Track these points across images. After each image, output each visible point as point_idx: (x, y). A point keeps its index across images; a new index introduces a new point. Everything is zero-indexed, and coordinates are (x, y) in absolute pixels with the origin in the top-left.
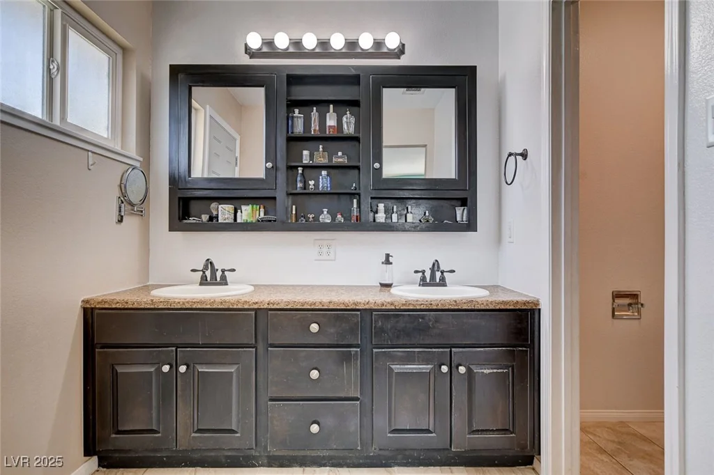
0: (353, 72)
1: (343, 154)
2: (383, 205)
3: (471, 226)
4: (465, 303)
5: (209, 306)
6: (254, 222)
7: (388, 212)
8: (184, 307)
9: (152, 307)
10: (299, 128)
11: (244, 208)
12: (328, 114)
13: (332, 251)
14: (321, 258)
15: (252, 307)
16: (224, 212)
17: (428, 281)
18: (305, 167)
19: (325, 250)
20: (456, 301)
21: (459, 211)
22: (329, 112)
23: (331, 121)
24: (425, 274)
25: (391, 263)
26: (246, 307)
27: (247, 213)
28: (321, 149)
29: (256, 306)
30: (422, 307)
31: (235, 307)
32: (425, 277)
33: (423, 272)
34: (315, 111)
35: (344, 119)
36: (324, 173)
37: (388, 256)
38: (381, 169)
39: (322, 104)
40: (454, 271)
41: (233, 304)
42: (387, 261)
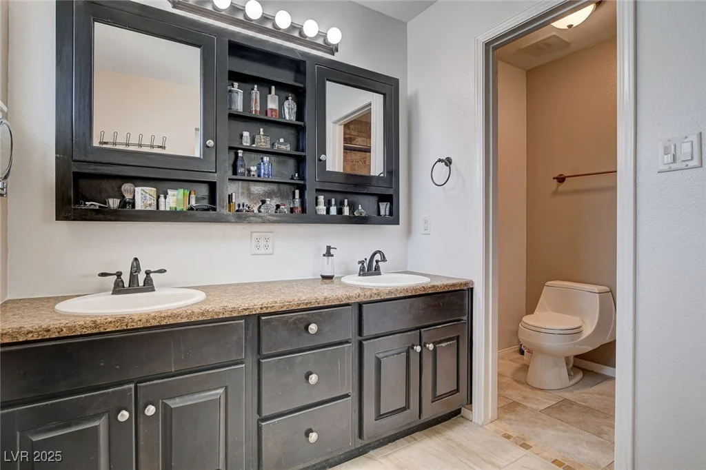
0: (299, 57)
1: (285, 141)
2: (323, 197)
5: (185, 320)
6: (185, 210)
7: (328, 204)
8: (148, 325)
9: (94, 331)
10: (239, 106)
11: (170, 192)
12: (269, 96)
13: (270, 244)
14: (258, 252)
15: (242, 314)
16: (143, 197)
17: (366, 270)
18: (245, 150)
19: (262, 243)
21: (382, 206)
22: (270, 93)
23: (273, 104)
25: (332, 256)
26: (235, 315)
27: (174, 199)
28: (262, 133)
29: (247, 313)
31: (221, 316)
32: (364, 267)
33: (364, 262)
34: (255, 89)
35: (286, 104)
36: (266, 159)
37: (329, 248)
38: (325, 160)
39: (265, 83)
41: (217, 313)
42: (328, 254)
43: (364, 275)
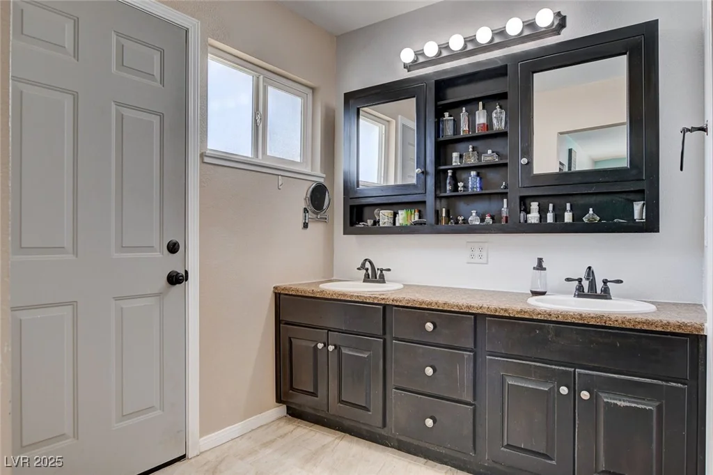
0: (500, 64)
1: (493, 152)
2: (536, 204)
3: (651, 225)
4: (592, 318)
5: (349, 299)
6: (409, 225)
7: (543, 211)
9: (312, 295)
10: (449, 132)
11: (400, 212)
12: (477, 112)
13: (484, 253)
14: (472, 261)
15: (380, 302)
16: (384, 216)
17: (586, 290)
18: (455, 170)
19: (477, 252)
20: (581, 315)
21: (638, 207)
22: (478, 109)
23: (481, 118)
24: (582, 283)
25: (545, 269)
26: (376, 302)
27: (403, 217)
28: (471, 150)
29: (383, 302)
30: (539, 317)
31: (368, 301)
33: (580, 280)
34: (464, 111)
35: (494, 115)
36: (473, 173)
37: (540, 260)
38: (530, 164)
39: (471, 103)
40: (621, 282)
41: (366, 298)
42: (540, 266)
43: (579, 296)
